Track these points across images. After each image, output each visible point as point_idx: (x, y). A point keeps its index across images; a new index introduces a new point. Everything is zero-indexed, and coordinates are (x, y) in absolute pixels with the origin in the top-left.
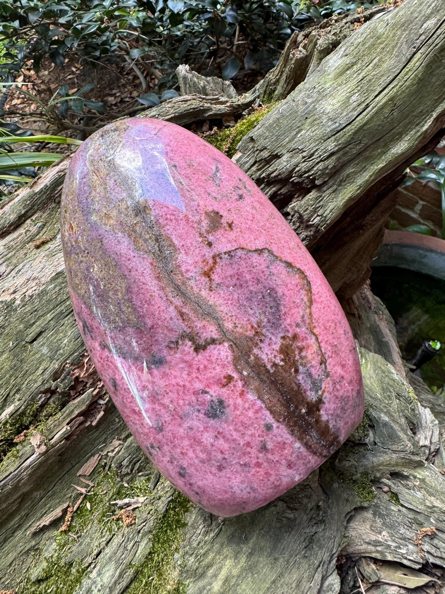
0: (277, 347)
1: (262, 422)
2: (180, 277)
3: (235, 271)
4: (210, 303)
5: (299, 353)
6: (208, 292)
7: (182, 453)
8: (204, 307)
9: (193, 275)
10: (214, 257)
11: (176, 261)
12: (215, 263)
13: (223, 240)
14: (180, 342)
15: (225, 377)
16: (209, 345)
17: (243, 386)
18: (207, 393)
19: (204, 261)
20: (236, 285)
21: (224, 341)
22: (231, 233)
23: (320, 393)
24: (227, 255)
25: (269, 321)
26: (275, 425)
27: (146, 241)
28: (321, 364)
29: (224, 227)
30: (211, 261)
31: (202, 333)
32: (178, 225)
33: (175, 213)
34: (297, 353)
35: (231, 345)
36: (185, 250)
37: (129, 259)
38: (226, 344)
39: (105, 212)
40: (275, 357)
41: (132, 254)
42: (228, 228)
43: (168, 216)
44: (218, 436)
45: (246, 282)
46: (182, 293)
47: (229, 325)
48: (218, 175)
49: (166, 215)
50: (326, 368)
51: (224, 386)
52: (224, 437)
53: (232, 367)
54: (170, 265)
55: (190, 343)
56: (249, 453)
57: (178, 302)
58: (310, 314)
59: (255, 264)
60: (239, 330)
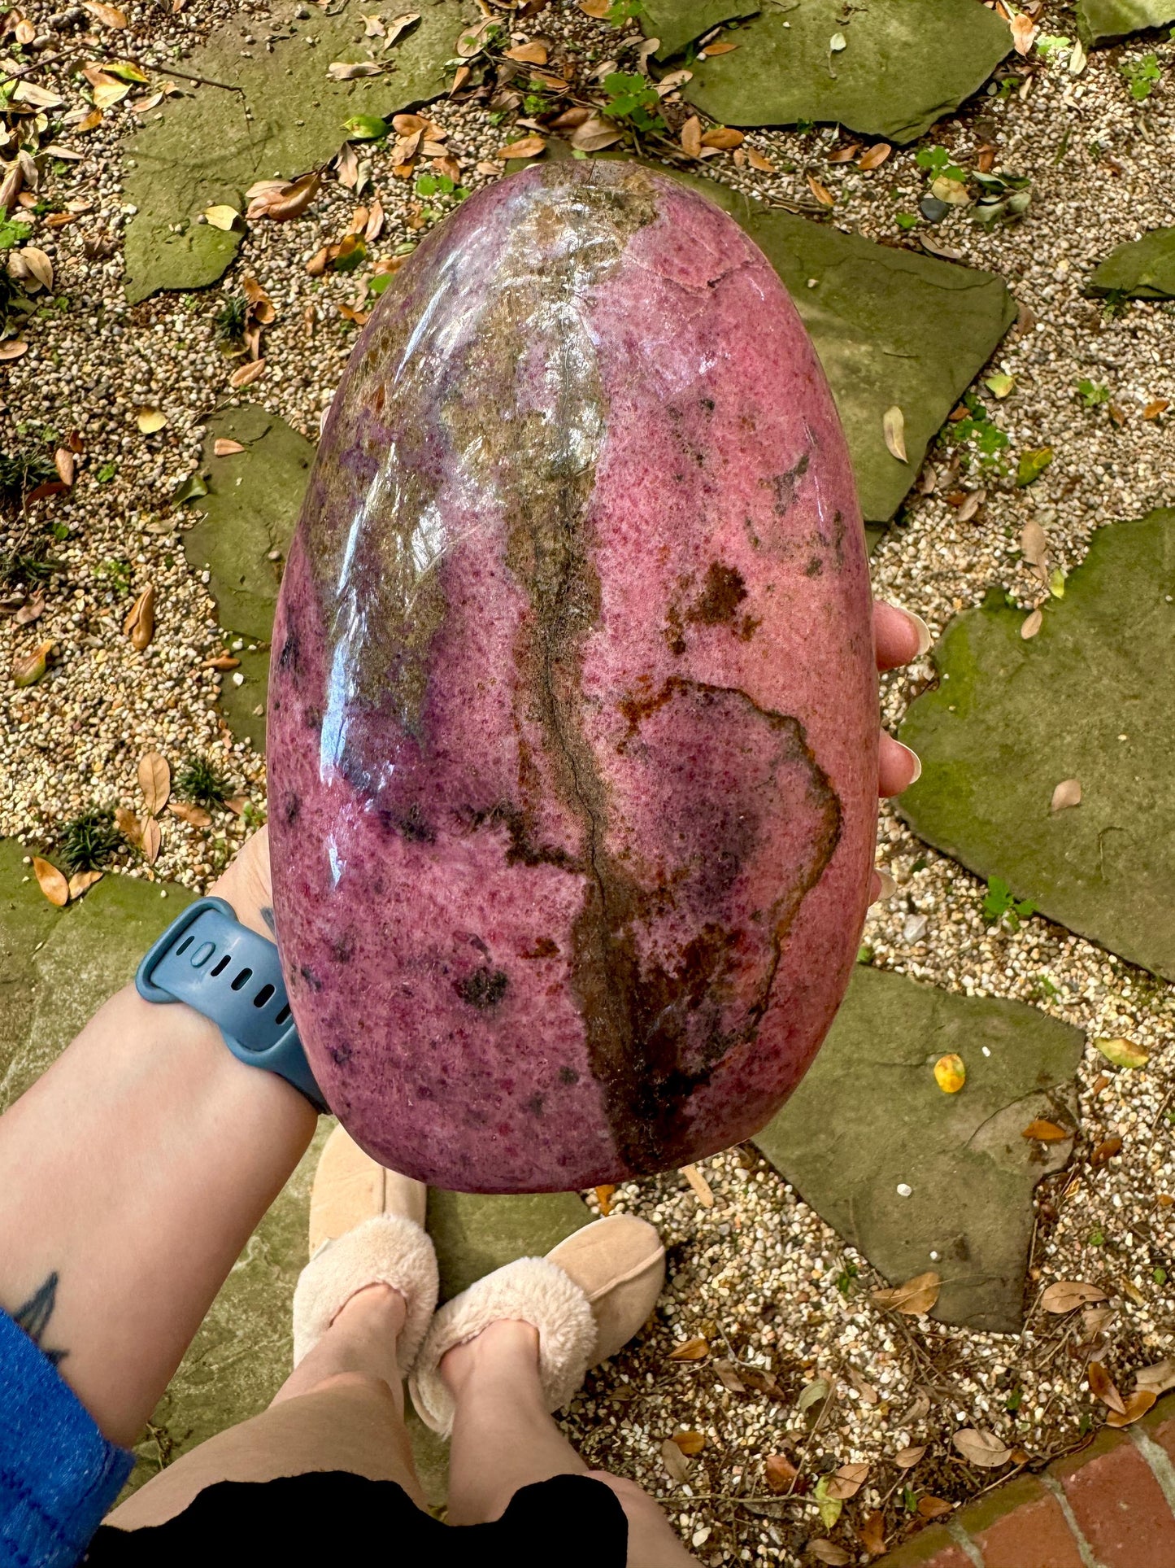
0: (684, 940)
1: (562, 1062)
2: (569, 684)
3: (699, 739)
4: (602, 776)
5: (723, 973)
6: (611, 750)
7: (361, 1023)
8: (582, 779)
9: (602, 694)
10: (670, 683)
11: (581, 641)
12: (665, 696)
13: (716, 654)
14: (488, 820)
15: (539, 941)
16: (546, 860)
17: (567, 977)
18: (483, 948)
19: (643, 679)
20: (680, 769)
21: (582, 870)
22: (742, 647)
23: (713, 1063)
24: (701, 694)
25: (703, 879)
26: (582, 1080)
27: (539, 553)
28: (751, 1012)
29: (736, 624)
30: (658, 688)
31: (547, 829)
32: (636, 561)
33: (644, 527)
34: (718, 969)
35: (592, 888)
36: (616, 630)
37: (477, 574)
38: (583, 880)
39: (481, 418)
40: (669, 956)
41: (492, 566)
42: (740, 632)
43: (624, 527)
44: (457, 1038)
45: (708, 775)
46: (554, 722)
47: (613, 844)
48: (797, 483)
49: (622, 520)
50: (756, 1023)
51: (527, 955)
52: (465, 1046)
53: (568, 929)
54: (564, 642)
55: (506, 834)
56: (500, 1100)
57: (533, 732)
58: (798, 903)
59: (751, 745)
60: (628, 865)
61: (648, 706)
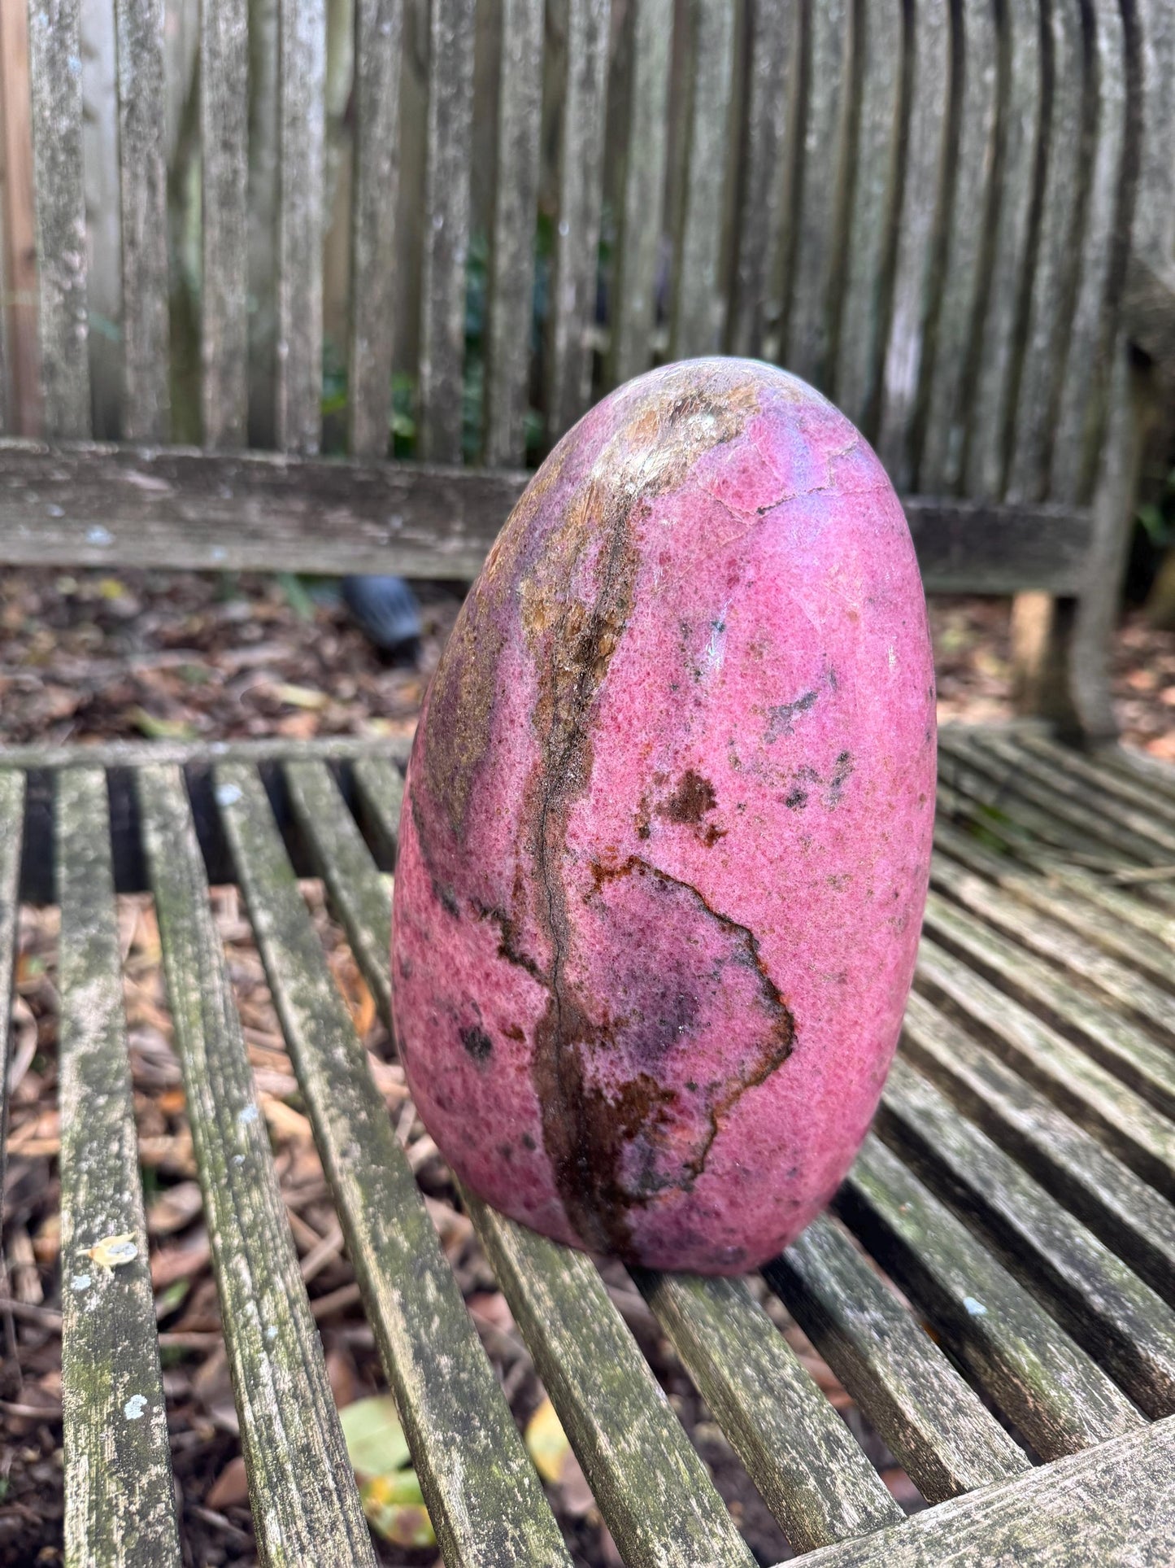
0: (622, 1078)
1: (525, 1129)
2: (557, 833)
3: (649, 916)
4: (569, 916)
5: (657, 1121)
6: (578, 898)
8: (555, 912)
9: (578, 850)
10: (632, 860)
11: (571, 801)
12: (626, 870)
13: (676, 849)
14: (490, 917)
15: (513, 1025)
16: (524, 964)
17: (530, 1064)
18: (478, 1012)
19: (612, 849)
20: (630, 935)
21: (547, 985)
22: (703, 851)
23: (649, 1193)
24: (657, 879)
25: (641, 1035)
26: (539, 1150)
27: (556, 719)
28: (687, 1166)
29: (699, 829)
30: (621, 861)
31: (526, 941)
32: (624, 749)
33: (635, 722)
34: (652, 1115)
35: (552, 1002)
36: (597, 801)
38: (547, 993)
39: (544, 596)
40: (608, 1085)
41: (523, 720)
42: (703, 836)
43: (620, 717)
44: (460, 1072)
45: (653, 949)
46: (542, 859)
47: (571, 975)
49: (619, 710)
50: (692, 1178)
51: (505, 1033)
52: (464, 1081)
53: (533, 1026)
54: (560, 798)
55: (499, 933)
56: (484, 1134)
57: (528, 863)
59: (697, 937)
60: (581, 997)
61: (611, 873)
